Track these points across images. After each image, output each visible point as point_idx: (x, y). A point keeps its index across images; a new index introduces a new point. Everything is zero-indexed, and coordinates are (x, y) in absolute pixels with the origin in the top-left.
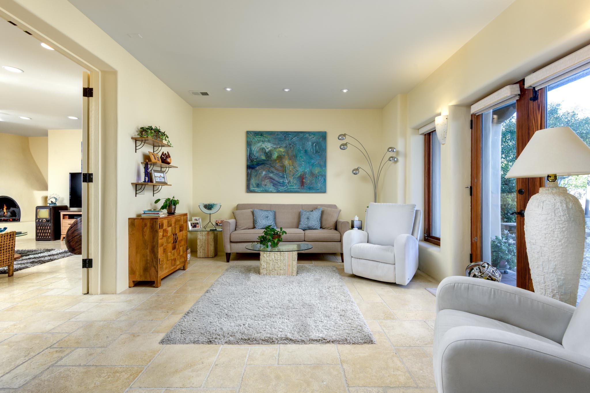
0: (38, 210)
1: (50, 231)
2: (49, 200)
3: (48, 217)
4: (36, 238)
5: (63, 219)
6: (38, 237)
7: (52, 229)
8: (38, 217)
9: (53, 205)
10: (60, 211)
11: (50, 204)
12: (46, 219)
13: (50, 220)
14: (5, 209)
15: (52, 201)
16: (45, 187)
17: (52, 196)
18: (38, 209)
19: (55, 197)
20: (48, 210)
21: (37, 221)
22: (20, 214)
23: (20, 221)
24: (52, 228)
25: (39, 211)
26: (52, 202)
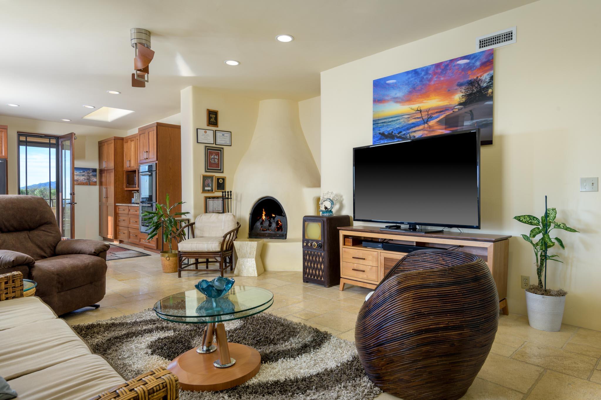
0: (306, 223)
1: (322, 267)
2: (322, 204)
3: (320, 239)
4: (303, 277)
5: (343, 245)
6: (306, 276)
7: (326, 264)
8: (306, 238)
9: (326, 215)
10: (338, 228)
11: (323, 212)
12: (317, 241)
13: (323, 244)
14: (264, 215)
15: (326, 206)
16: (317, 183)
17: (326, 197)
18: (306, 221)
19: (330, 199)
20: (320, 224)
21: (305, 244)
22: (286, 227)
23: (287, 238)
24: (326, 260)
25: (308, 224)
26: (326, 208)
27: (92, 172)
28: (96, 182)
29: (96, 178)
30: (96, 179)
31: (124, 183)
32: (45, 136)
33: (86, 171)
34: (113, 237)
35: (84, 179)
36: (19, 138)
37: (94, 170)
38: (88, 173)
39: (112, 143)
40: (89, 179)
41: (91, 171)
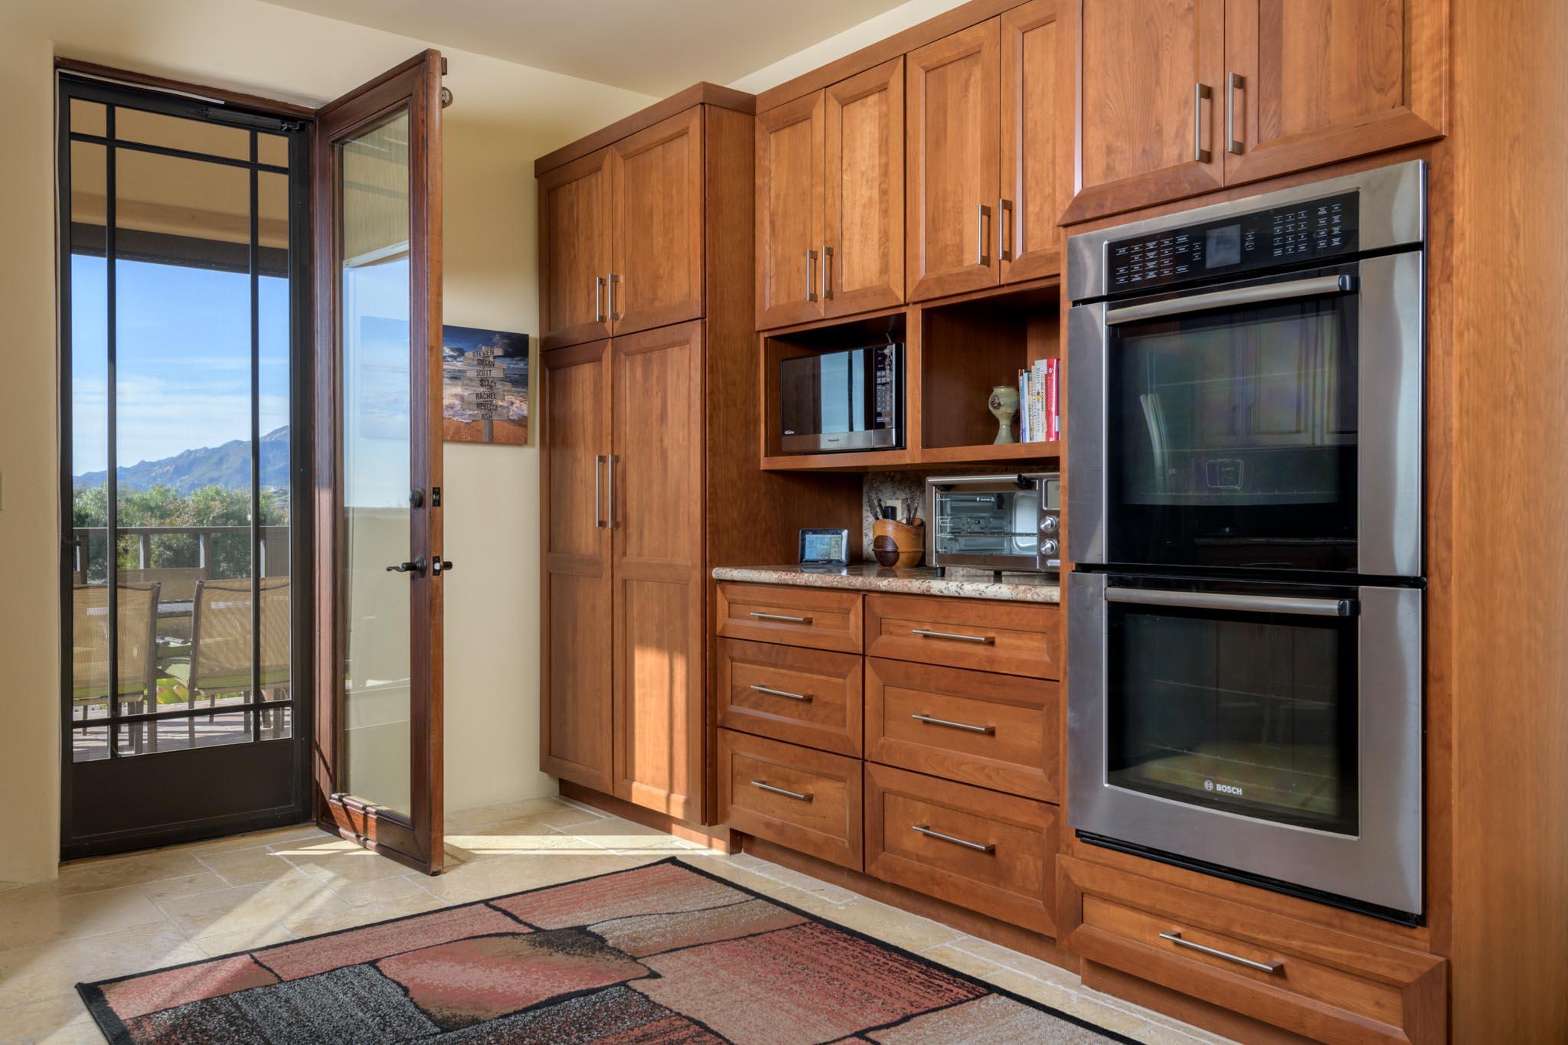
27: (506, 355)
28: (522, 422)
29: (525, 398)
30: (518, 405)
31: (757, 422)
32: (227, 107)
33: (474, 347)
34: (687, 803)
35: (462, 398)
36: (64, 116)
37: (516, 345)
38: (481, 362)
39: (683, 133)
40: (485, 404)
41: (498, 352)
